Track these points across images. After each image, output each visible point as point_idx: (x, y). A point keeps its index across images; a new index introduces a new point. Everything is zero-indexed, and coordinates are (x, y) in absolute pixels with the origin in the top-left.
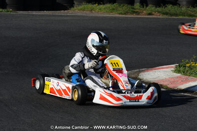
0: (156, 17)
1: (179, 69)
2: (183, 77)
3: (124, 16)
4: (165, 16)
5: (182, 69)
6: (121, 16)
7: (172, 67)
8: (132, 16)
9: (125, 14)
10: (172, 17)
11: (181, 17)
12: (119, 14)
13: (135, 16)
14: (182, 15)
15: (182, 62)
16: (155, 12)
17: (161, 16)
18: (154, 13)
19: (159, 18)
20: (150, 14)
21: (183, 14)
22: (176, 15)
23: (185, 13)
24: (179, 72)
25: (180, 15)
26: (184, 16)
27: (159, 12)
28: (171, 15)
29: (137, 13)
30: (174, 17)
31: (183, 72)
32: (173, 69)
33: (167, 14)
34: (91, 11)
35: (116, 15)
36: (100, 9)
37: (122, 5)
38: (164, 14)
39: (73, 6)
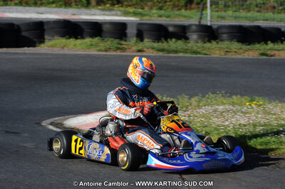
0: (147, 54)
3: (103, 53)
4: (161, 54)
8: (115, 53)
9: (106, 51)
11: (181, 55)
12: (98, 51)
13: (119, 53)
14: (182, 52)
16: (148, 48)
17: (155, 54)
18: (145, 50)
20: (139, 51)
21: (185, 51)
22: (176, 52)
23: (187, 50)
25: (180, 52)
27: (153, 48)
28: (169, 52)
29: (123, 50)
30: (172, 55)
33: (163, 50)
34: (63, 48)
35: (93, 52)
36: (75, 45)
37: (106, 39)
38: (159, 50)
39: (43, 42)
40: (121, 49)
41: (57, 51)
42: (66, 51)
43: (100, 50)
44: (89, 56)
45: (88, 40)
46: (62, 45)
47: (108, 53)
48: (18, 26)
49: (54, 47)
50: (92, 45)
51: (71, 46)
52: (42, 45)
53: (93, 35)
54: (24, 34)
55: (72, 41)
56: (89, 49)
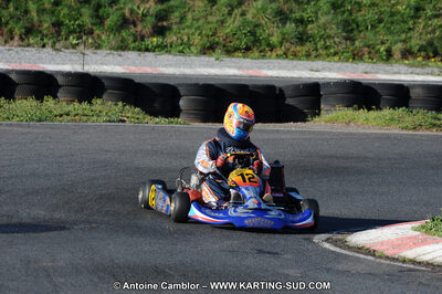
6: (403, 132)
8: (428, 133)
9: (415, 129)
12: (402, 128)
13: (433, 132)
34: (348, 123)
35: (395, 130)
36: (366, 120)
39: (319, 114)
40: (438, 126)
41: (339, 128)
42: (352, 129)
43: (406, 128)
44: (388, 137)
45: (387, 112)
46: (347, 120)
48: (281, 90)
49: (335, 121)
52: (317, 119)
53: (395, 105)
54: (289, 101)
55: (363, 113)
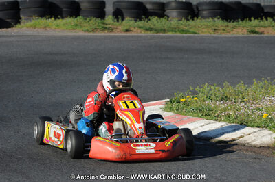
0: (136, 34)
1: (170, 106)
2: (177, 117)
3: (91, 34)
4: (149, 33)
5: (175, 105)
6: (87, 34)
7: (161, 104)
8: (103, 34)
9: (93, 31)
10: (159, 34)
12: (85, 31)
13: (106, 33)
14: (172, 31)
15: (174, 96)
16: (135, 28)
17: (144, 33)
18: (132, 29)
19: (140, 36)
20: (127, 31)
21: (174, 30)
22: (164, 31)
23: (175, 28)
24: (171, 110)
25: (169, 31)
26: (175, 32)
27: (140, 28)
28: (157, 31)
30: (161, 34)
31: (177, 110)
32: (162, 106)
33: (151, 30)
34: (45, 29)
35: (80, 33)
36: (58, 26)
37: (88, 19)
38: (147, 30)
39: (20, 23)
40: (109, 29)
41: (41, 32)
43: (87, 31)
44: (79, 38)
45: (69, 20)
46: (43, 26)
47: (95, 34)
50: (77, 25)
51: (54, 26)
52: (18, 26)
56: (74, 29)
